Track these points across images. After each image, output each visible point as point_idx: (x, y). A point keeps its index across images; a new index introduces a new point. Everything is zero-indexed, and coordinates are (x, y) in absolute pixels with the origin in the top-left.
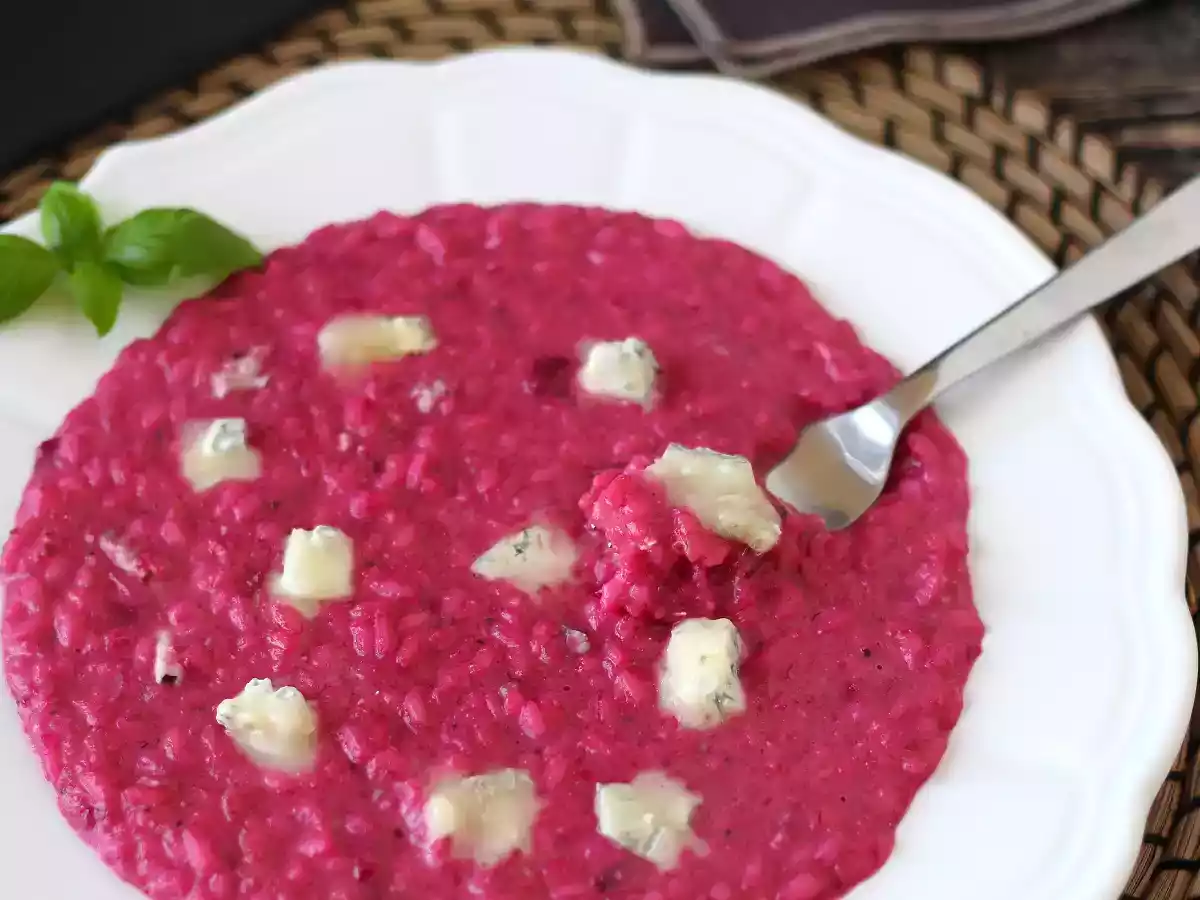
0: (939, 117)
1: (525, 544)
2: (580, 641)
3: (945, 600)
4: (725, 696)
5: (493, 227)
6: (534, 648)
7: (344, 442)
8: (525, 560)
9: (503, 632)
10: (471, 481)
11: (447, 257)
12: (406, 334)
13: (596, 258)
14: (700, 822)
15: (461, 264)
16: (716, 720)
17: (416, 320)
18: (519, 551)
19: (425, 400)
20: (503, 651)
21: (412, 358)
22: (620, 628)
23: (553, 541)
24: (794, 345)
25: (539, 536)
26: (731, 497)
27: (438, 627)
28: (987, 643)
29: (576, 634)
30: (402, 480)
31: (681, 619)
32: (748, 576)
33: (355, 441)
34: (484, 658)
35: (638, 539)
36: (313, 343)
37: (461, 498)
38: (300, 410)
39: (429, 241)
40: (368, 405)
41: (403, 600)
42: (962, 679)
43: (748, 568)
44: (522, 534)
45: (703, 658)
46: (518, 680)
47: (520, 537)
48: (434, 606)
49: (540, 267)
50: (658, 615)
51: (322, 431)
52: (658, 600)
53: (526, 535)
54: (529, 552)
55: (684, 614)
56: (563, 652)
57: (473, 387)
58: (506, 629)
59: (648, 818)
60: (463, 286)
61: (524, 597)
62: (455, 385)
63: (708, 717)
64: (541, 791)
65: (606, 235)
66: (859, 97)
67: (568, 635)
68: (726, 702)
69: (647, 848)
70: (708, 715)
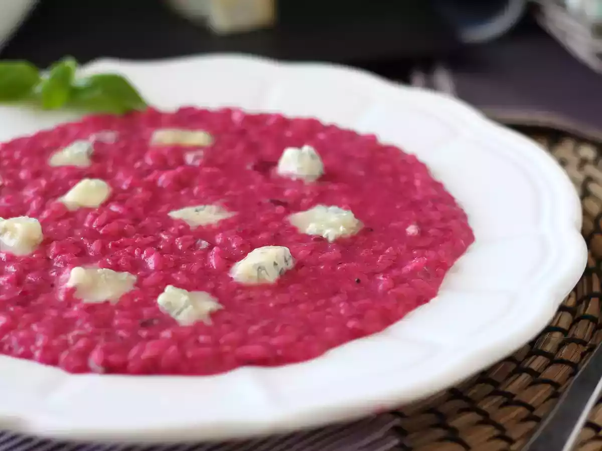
2: (203, 244)
3: (419, 275)
4: (264, 269)
14: (215, 315)
16: (254, 282)
18: (197, 211)
25: (212, 209)
53: (205, 207)
56: (191, 246)
67: (198, 242)
68: (263, 272)
69: (179, 313)
70: (250, 277)
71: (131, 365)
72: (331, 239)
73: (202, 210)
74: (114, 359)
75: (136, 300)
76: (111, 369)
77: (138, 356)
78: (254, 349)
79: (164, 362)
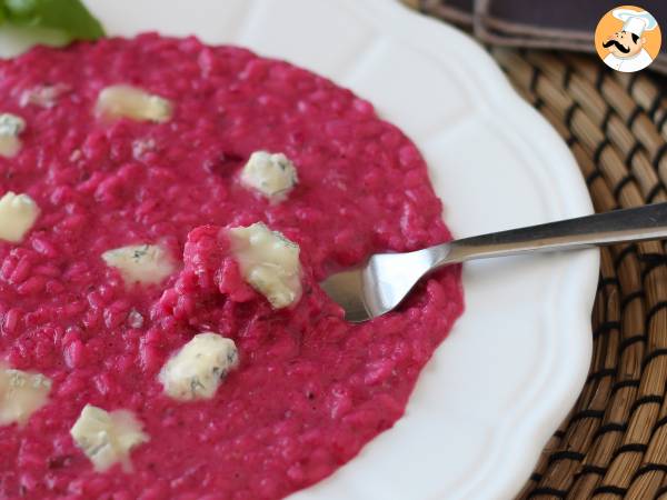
0: (611, 112)
1: (143, 253)
2: (137, 319)
3: (385, 385)
4: (199, 383)
5: (250, 66)
6: (106, 313)
7: (76, 155)
8: (137, 262)
9: (93, 297)
10: (135, 205)
11: (211, 74)
12: (153, 107)
13: (302, 106)
14: (136, 453)
15: (215, 80)
16: (188, 397)
17: (165, 102)
18: (137, 256)
19: (138, 148)
20: (87, 307)
21: (150, 123)
22: (166, 322)
23: (162, 258)
24: (391, 200)
25: (154, 253)
26: (274, 266)
27: (57, 278)
28: (400, 424)
29: (138, 315)
30: (93, 189)
31: (205, 330)
32: (261, 319)
33: (83, 157)
34: (72, 308)
35: (196, 266)
36: (96, 94)
37: (123, 213)
38: (62, 128)
39: (205, 61)
40: (103, 138)
41: (46, 257)
42: (368, 438)
43: (263, 313)
44: (145, 246)
45: (199, 355)
46: (84, 328)
47: (142, 248)
48: (64, 267)
49: (263, 100)
50: (191, 322)
51: (66, 144)
52: (195, 312)
53: (147, 248)
54: (142, 259)
55: (208, 327)
56: (123, 322)
57: (174, 154)
58: (98, 297)
59: (102, 434)
60: (209, 92)
61: (121, 282)
62: (163, 147)
63: (183, 393)
64: (52, 396)
65: (318, 95)
66: (567, 82)
67: (132, 314)
68: (198, 388)
69: (95, 452)
75: (48, 422)
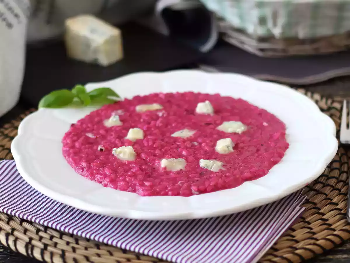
2: (196, 144)
6: (185, 145)
7: (142, 120)
30: (155, 124)
46: (182, 148)
48: (162, 140)
59: (211, 162)
61: (183, 139)
67: (193, 143)
68: (230, 148)
69: (211, 168)
70: (225, 151)
71: (208, 189)
72: (240, 132)
73: (183, 132)
74: (201, 187)
76: (201, 192)
77: (209, 185)
78: (247, 174)
79: (219, 186)
